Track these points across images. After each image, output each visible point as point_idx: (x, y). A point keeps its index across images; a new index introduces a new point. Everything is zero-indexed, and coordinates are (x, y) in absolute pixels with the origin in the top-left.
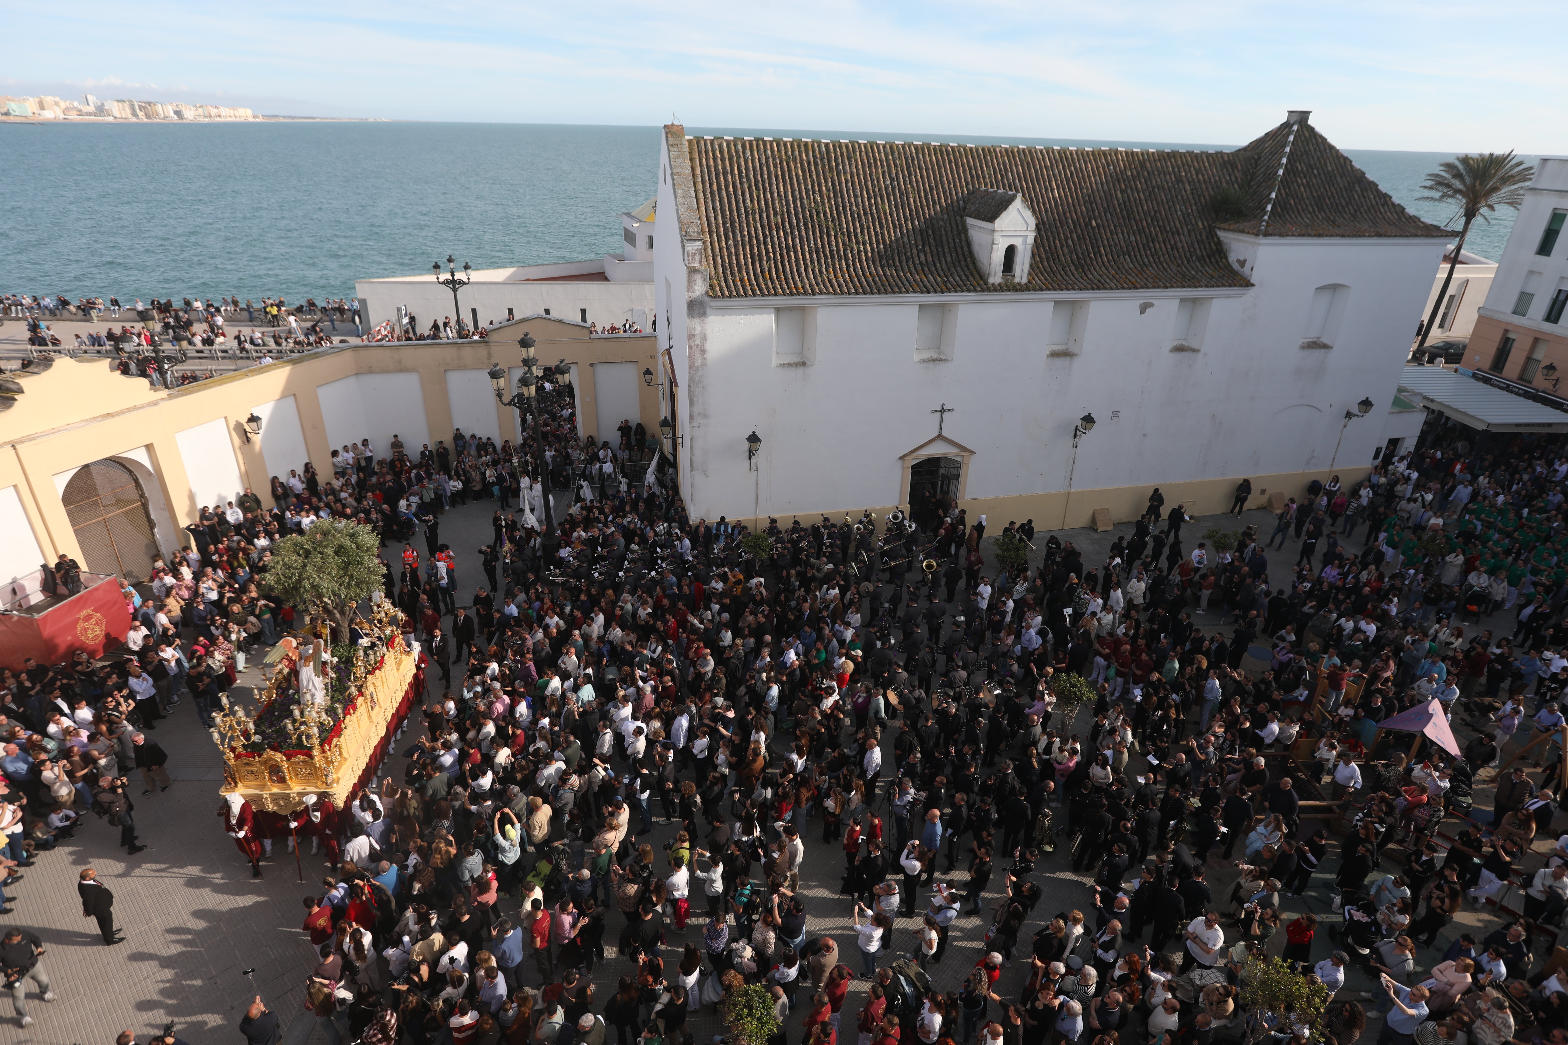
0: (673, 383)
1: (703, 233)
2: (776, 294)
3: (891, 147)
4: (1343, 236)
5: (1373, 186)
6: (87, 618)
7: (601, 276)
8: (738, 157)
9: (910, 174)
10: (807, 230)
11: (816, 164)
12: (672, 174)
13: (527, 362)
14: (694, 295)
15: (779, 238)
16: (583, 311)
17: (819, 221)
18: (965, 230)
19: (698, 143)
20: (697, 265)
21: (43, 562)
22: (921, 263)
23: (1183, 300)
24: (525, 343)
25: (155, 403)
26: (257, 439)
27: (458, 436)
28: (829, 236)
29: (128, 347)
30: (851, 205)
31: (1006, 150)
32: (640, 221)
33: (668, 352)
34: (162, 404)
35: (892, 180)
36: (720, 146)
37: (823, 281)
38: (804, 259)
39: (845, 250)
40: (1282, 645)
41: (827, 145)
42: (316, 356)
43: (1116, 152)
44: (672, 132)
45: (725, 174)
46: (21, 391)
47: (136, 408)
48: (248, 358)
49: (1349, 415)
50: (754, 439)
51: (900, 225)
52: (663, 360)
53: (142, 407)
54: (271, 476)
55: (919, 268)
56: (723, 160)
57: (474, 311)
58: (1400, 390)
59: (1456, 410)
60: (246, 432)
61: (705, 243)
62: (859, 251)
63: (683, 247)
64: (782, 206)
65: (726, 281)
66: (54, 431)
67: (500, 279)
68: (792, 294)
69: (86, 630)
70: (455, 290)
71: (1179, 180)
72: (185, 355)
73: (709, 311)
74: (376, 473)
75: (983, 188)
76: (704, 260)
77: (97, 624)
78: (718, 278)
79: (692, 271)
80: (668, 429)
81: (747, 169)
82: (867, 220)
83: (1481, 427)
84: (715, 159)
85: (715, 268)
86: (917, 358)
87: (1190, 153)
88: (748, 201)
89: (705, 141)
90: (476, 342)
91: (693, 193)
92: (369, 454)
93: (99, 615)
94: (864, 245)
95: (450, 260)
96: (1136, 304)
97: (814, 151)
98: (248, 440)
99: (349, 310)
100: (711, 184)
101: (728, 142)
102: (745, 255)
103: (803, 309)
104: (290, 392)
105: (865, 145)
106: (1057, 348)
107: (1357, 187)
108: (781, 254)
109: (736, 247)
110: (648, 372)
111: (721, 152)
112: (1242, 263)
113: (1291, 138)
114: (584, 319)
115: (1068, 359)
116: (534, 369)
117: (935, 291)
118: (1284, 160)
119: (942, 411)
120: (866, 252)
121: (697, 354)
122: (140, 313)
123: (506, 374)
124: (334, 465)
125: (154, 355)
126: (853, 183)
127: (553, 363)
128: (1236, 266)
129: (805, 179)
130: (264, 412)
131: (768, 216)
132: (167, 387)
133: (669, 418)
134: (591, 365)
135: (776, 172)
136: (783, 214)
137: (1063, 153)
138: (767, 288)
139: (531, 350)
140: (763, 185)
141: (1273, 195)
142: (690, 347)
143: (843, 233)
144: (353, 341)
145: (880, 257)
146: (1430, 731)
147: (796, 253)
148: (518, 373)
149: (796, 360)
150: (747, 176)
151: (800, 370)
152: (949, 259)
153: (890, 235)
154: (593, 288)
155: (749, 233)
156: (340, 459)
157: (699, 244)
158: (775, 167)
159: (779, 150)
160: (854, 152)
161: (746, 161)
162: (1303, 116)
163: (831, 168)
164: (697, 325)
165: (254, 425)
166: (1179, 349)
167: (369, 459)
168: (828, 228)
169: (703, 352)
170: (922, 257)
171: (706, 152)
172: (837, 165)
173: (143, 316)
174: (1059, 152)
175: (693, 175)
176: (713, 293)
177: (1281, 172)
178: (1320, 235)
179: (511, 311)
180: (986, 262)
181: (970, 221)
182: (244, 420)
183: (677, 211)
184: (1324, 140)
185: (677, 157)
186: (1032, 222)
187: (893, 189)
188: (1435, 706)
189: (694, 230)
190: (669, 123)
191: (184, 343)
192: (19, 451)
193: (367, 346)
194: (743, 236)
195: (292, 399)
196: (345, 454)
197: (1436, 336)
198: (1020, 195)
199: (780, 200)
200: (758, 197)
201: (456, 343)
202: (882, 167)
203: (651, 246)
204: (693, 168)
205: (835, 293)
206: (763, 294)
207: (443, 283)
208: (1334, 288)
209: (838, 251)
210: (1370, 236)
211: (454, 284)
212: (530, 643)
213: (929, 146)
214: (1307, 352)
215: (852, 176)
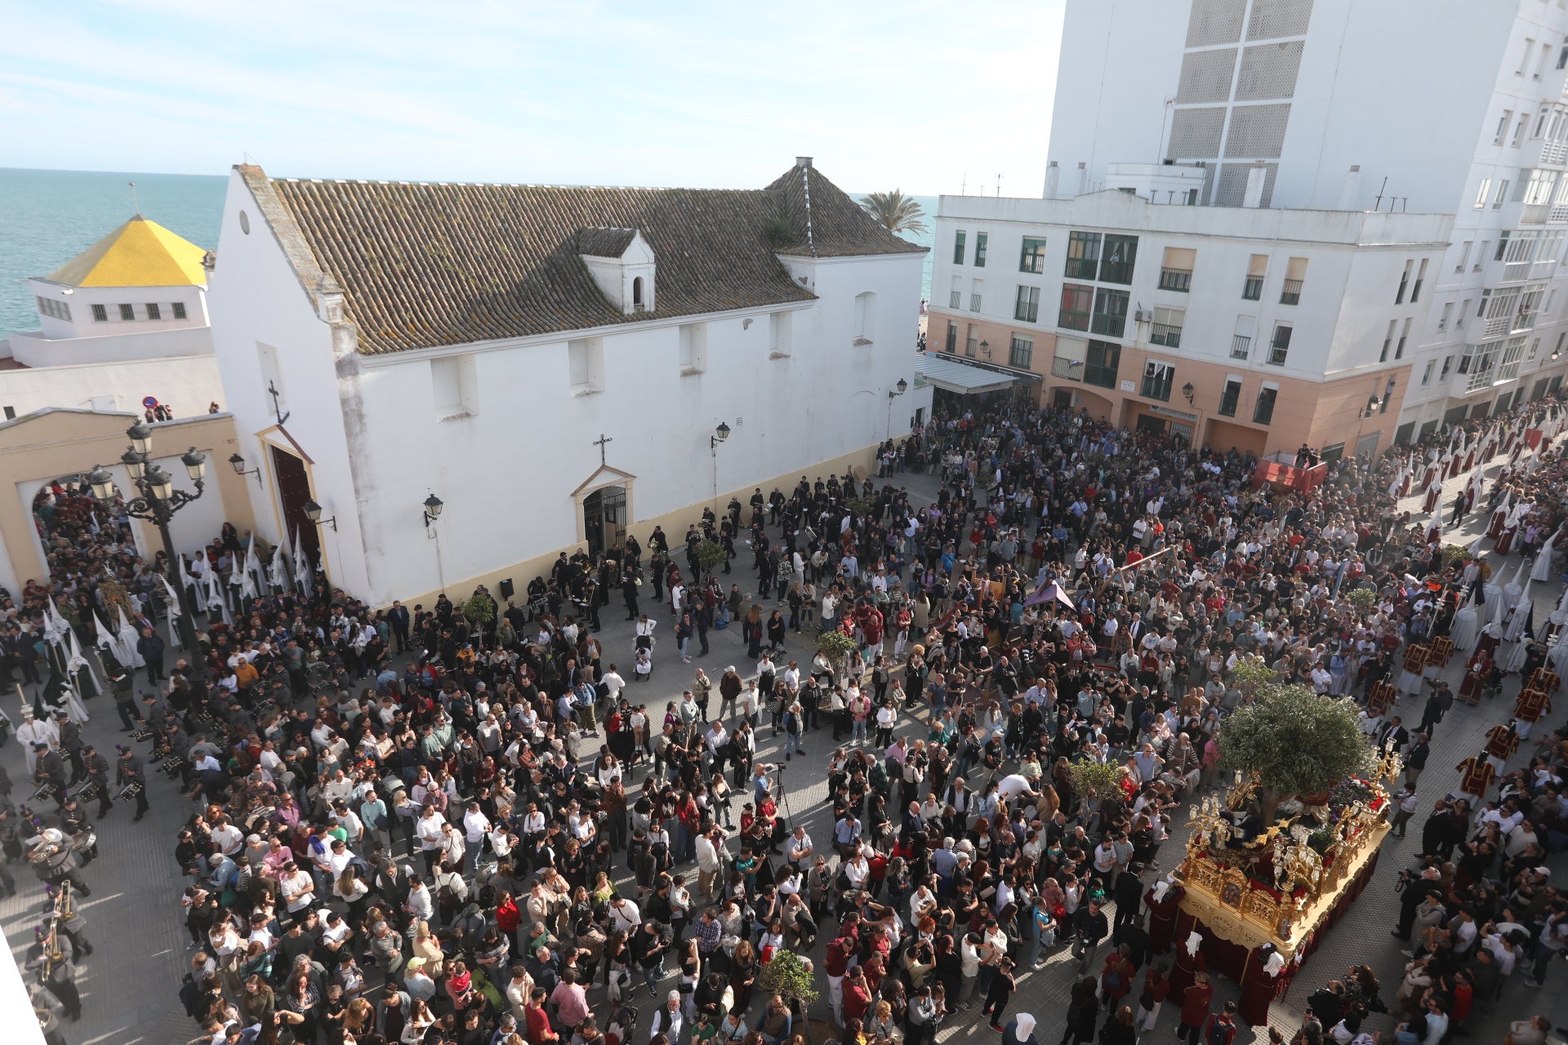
1: (341, 285)
8: (334, 201)
9: (517, 216)
10: (435, 276)
11: (422, 209)
12: (266, 220)
14: (342, 355)
15: (409, 287)
17: (446, 267)
18: (583, 267)
19: (282, 185)
20: (337, 322)
22: (555, 300)
28: (460, 281)
30: (471, 249)
35: (503, 222)
36: (309, 188)
37: (472, 327)
38: (444, 307)
41: (427, 188)
44: (249, 174)
45: (326, 220)
49: (892, 395)
51: (525, 266)
55: (556, 306)
56: (317, 204)
62: (495, 295)
63: (312, 301)
64: (401, 254)
73: (362, 367)
75: (588, 227)
79: (333, 327)
81: (348, 215)
82: (493, 264)
83: (966, 392)
86: (572, 392)
88: (363, 249)
89: (291, 185)
94: (498, 287)
96: (740, 321)
97: (415, 195)
101: (317, 185)
103: (456, 357)
105: (464, 186)
106: (686, 368)
108: (418, 303)
109: (365, 299)
111: (313, 195)
112: (805, 280)
113: (803, 179)
115: (696, 376)
117: (579, 327)
118: (807, 197)
119: (602, 442)
120: (501, 295)
126: (466, 226)
128: (799, 283)
129: (416, 224)
131: (390, 265)
135: (383, 217)
136: (404, 261)
140: (373, 231)
141: (809, 224)
142: (345, 413)
143: (472, 276)
145: (517, 299)
147: (432, 300)
149: (459, 413)
150: (352, 223)
151: (465, 422)
152: (579, 296)
155: (374, 281)
158: (379, 210)
159: (377, 192)
160: (457, 195)
162: (808, 161)
163: (439, 212)
164: (349, 383)
166: (775, 356)
168: (457, 273)
170: (554, 294)
171: (295, 196)
172: (444, 209)
175: (292, 223)
176: (364, 350)
177: (807, 205)
178: (852, 255)
180: (616, 298)
181: (587, 258)
183: (289, 263)
185: (265, 201)
187: (506, 230)
194: (370, 288)
198: (638, 232)
199: (397, 246)
200: (371, 244)
202: (488, 206)
204: (288, 215)
208: (865, 295)
209: (474, 296)
213: (525, 188)
214: (858, 348)
215: (462, 219)
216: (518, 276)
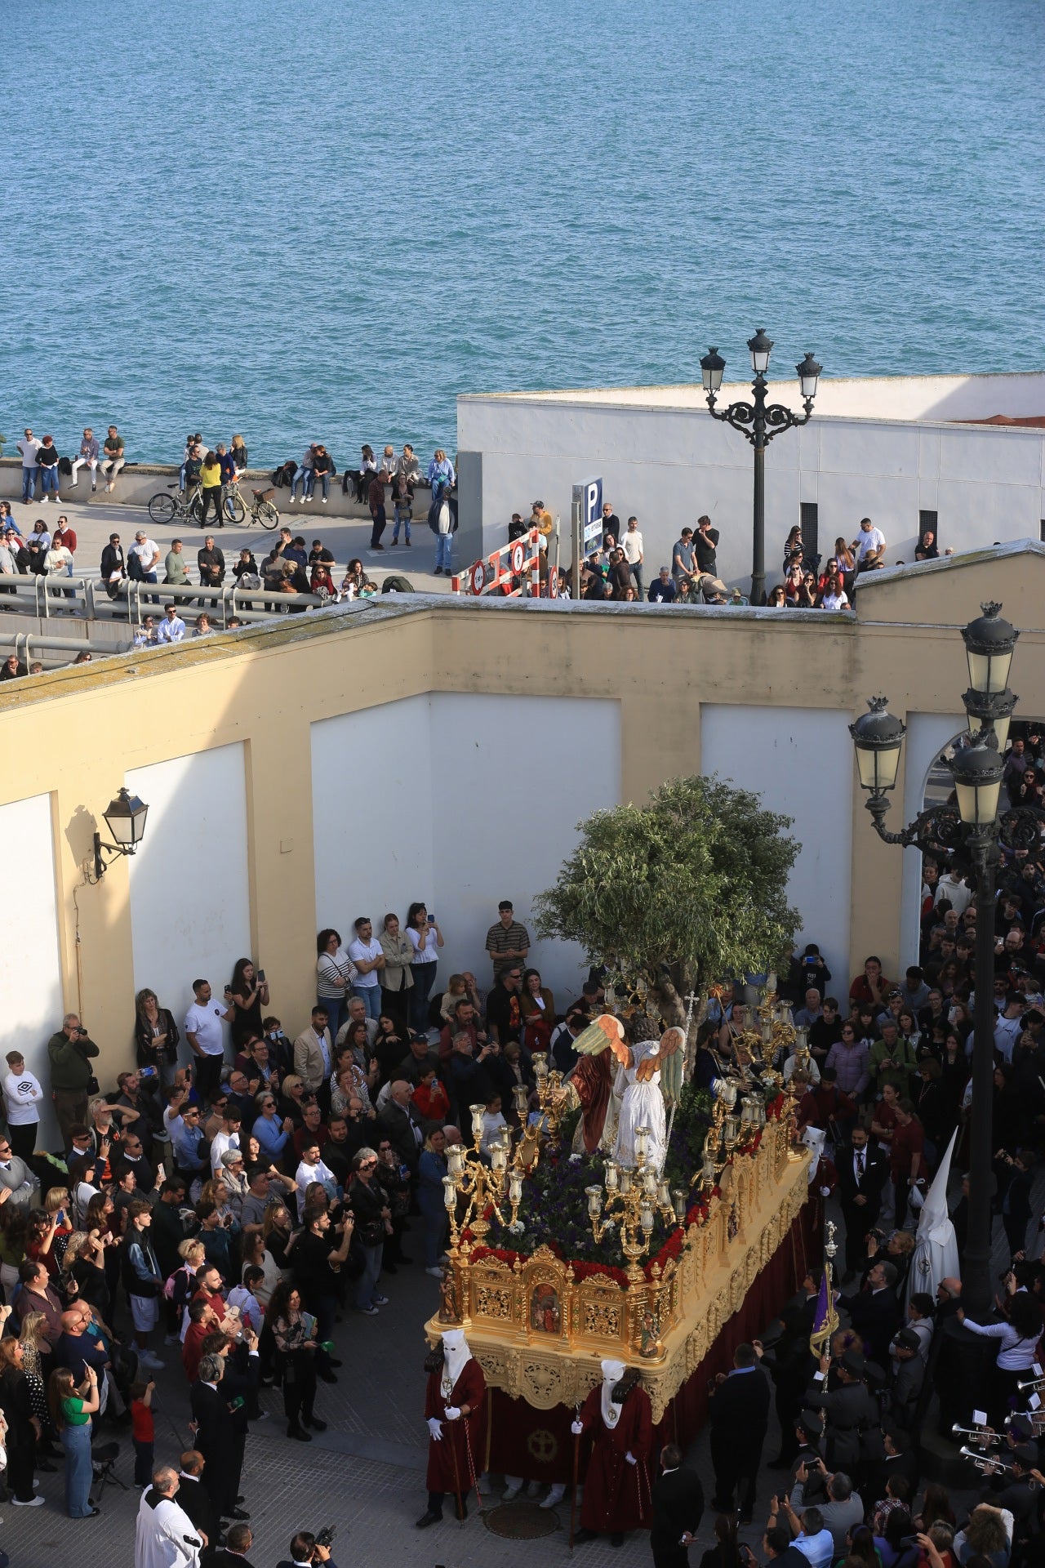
13: (981, 702)
24: (983, 636)
26: (121, 872)
42: (319, 624)
54: (139, 987)
57: (811, 512)
60: (97, 845)
70: (760, 439)
74: (440, 1023)
90: (812, 620)
92: (430, 955)
95: (758, 343)
98: (99, 868)
104: (235, 734)
124: (321, 976)
130: (157, 787)
139: (1002, 662)
156: (340, 958)
165: (122, 825)
167: (426, 972)
182: (98, 807)
193: (464, 607)
195: (237, 753)
201: (744, 619)
207: (725, 415)
211: (760, 421)
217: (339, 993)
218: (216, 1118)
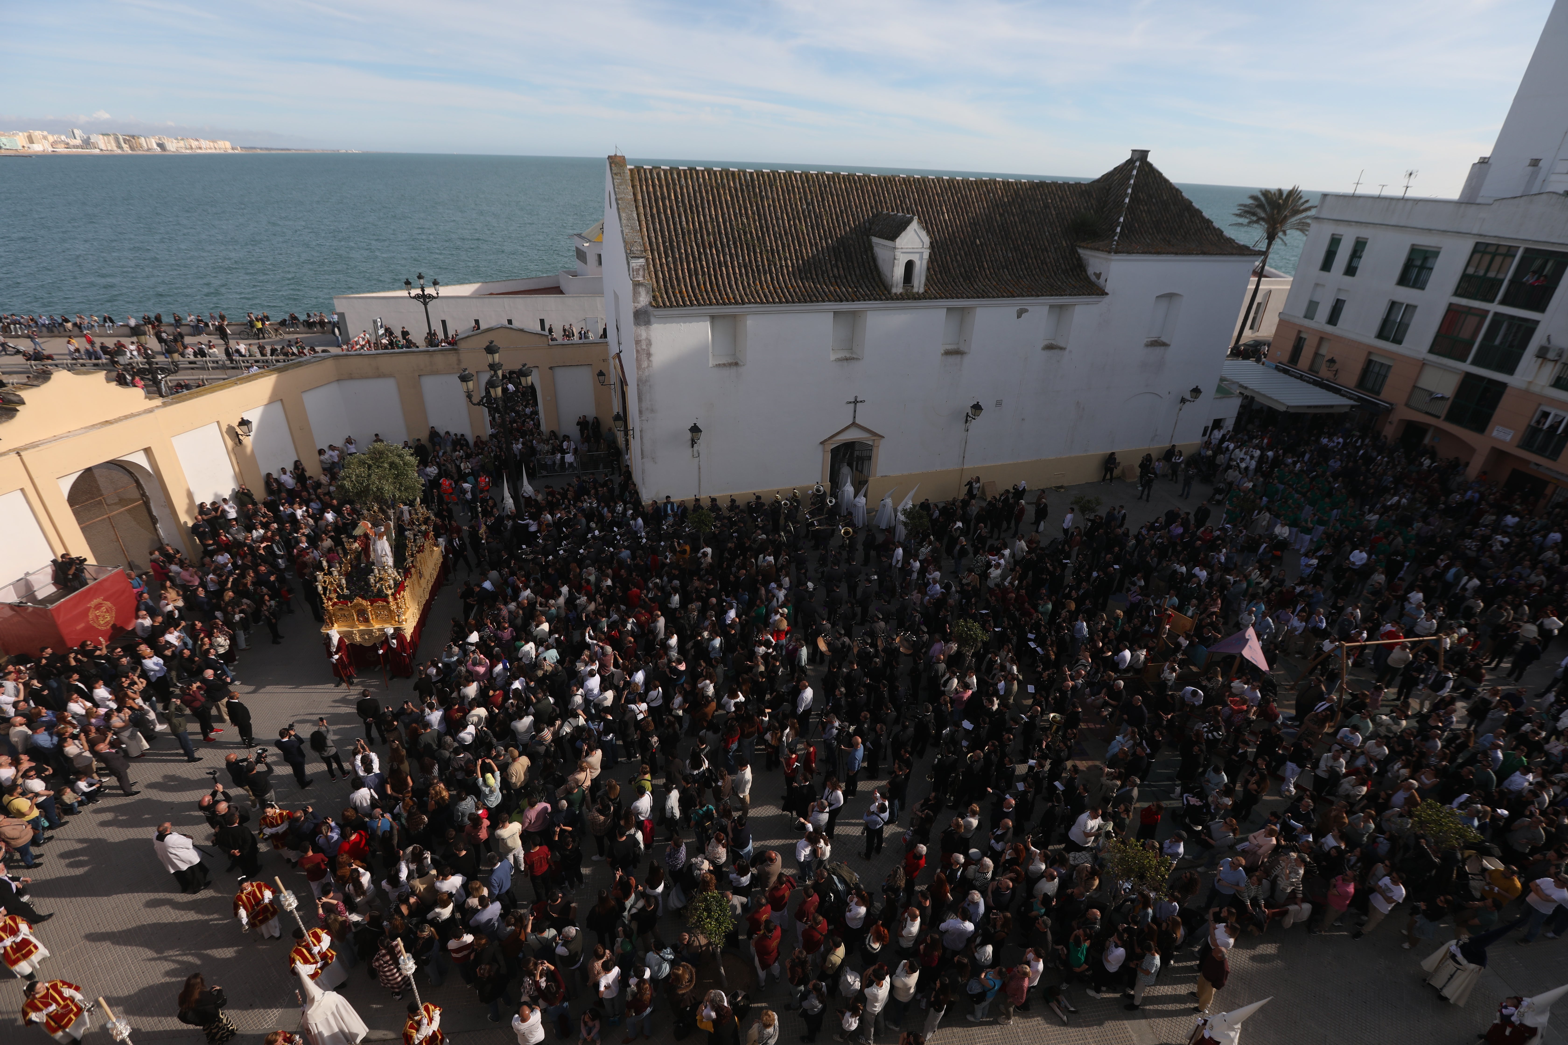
0: (623, 382)
1: (645, 251)
2: (711, 304)
3: (806, 176)
4: (1176, 254)
5: (1198, 213)
6: (98, 607)
7: (556, 290)
8: (674, 184)
9: (823, 200)
10: (736, 248)
11: (742, 191)
12: (616, 199)
13: (493, 367)
14: (639, 306)
15: (712, 255)
16: (542, 322)
17: (746, 240)
18: (870, 247)
19: (639, 172)
20: (640, 279)
21: (53, 558)
22: (834, 276)
23: (1052, 307)
24: (491, 349)
25: (151, 411)
26: (248, 441)
27: (434, 434)
28: (755, 254)
29: (122, 360)
30: (773, 226)
31: (904, 179)
32: (590, 241)
33: (618, 356)
34: (157, 411)
35: (808, 204)
36: (658, 174)
37: (751, 292)
38: (734, 273)
39: (769, 265)
40: (1133, 588)
41: (751, 174)
42: (300, 364)
43: (995, 182)
44: (616, 162)
45: (663, 199)
46: (22, 403)
47: (132, 416)
48: (237, 368)
49: (1183, 401)
50: (695, 429)
51: (816, 244)
52: (613, 363)
53: (139, 414)
54: (264, 472)
55: (833, 280)
56: (661, 187)
57: (444, 322)
58: (1222, 380)
59: (1264, 396)
60: (237, 435)
61: (647, 260)
62: (781, 266)
63: (628, 264)
64: (713, 227)
65: (667, 293)
66: (56, 439)
67: (467, 294)
68: (724, 304)
69: (97, 617)
70: (425, 304)
71: (1046, 206)
72: (177, 366)
73: (653, 319)
75: (885, 211)
76: (647, 275)
77: (107, 611)
78: (660, 290)
79: (637, 284)
80: (620, 423)
81: (682, 194)
82: (787, 239)
83: (1282, 409)
84: (654, 186)
85: (657, 282)
86: (833, 357)
87: (1055, 184)
88: (684, 223)
89: (645, 170)
90: (446, 350)
91: (635, 215)
93: (109, 604)
94: (786, 260)
95: (420, 277)
96: (1013, 311)
97: (740, 179)
98: (240, 442)
99: (330, 322)
100: (651, 209)
101: (665, 171)
102: (683, 270)
103: (734, 317)
104: (276, 398)
105: (784, 174)
106: (949, 347)
107: (1187, 214)
108: (714, 269)
109: (675, 263)
110: (601, 374)
111: (659, 179)
112: (1098, 276)
113: (1135, 172)
114: (543, 328)
115: (959, 357)
116: (500, 373)
117: (847, 300)
118: (1130, 191)
119: (856, 402)
120: (787, 267)
121: (644, 357)
122: (131, 328)
123: (475, 378)
124: (322, 462)
125: (147, 366)
126: (775, 207)
127: (517, 367)
128: (1093, 278)
129: (733, 204)
130: (254, 416)
131: (702, 236)
132: (161, 396)
133: (621, 413)
134: (551, 368)
135: (708, 198)
136: (714, 235)
137: (951, 181)
138: (703, 299)
139: (497, 356)
140: (697, 209)
141: (1122, 219)
142: (637, 351)
143: (767, 251)
144: (334, 350)
145: (800, 271)
146: (1246, 653)
147: (727, 268)
148: (485, 377)
149: (730, 361)
150: (683, 201)
151: (733, 370)
152: (858, 272)
153: (807, 252)
154: (550, 301)
155: (686, 251)
156: (326, 456)
157: (642, 261)
158: (707, 193)
159: (710, 178)
160: (775, 180)
161: (681, 188)
162: (1144, 154)
163: (755, 194)
164: (643, 332)
165: (245, 428)
166: (1050, 347)
168: (754, 246)
169: (649, 355)
170: (835, 270)
171: (646, 180)
172: (761, 192)
173: (136, 331)
174: (948, 181)
175: (636, 200)
176: (655, 304)
177: (1127, 200)
178: (1158, 253)
179: (477, 322)
180: (889, 275)
181: (875, 240)
182: (235, 424)
183: (622, 231)
184: (1160, 174)
185: (621, 184)
186: (927, 240)
187: (809, 213)
188: (1251, 633)
189: (637, 248)
190: (613, 154)
191: (176, 356)
192: (24, 457)
193: (347, 355)
194: (680, 254)
195: (279, 404)
196: (331, 453)
197: (1248, 335)
198: (916, 218)
199: (712, 222)
200: (693, 219)
201: (428, 351)
202: (799, 193)
203: (600, 263)
204: (635, 194)
205: (762, 303)
206: (699, 304)
207: (414, 298)
208: (1170, 296)
209: (763, 266)
210: (1197, 254)
211: (424, 299)
212: (505, 612)
213: (838, 175)
214: (1150, 349)
215: (773, 201)
216: (809, 252)
217: (328, 466)
218: (296, 506)
